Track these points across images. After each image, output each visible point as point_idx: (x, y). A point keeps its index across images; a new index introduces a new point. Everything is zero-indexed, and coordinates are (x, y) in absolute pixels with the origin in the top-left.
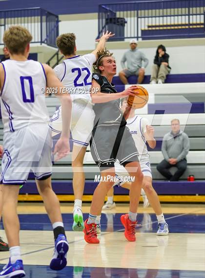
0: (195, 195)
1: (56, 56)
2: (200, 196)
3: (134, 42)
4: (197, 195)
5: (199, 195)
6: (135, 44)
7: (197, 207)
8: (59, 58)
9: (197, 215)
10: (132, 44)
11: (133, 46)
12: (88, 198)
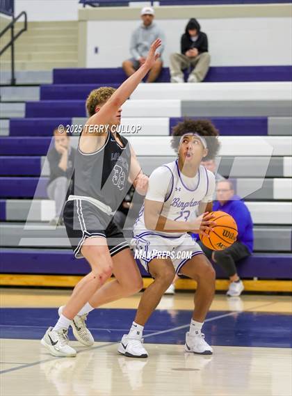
0: (252, 279)
1: (10, 30)
2: (259, 282)
3: (148, 13)
4: (255, 279)
5: (259, 279)
6: (151, 15)
7: (255, 300)
8: (15, 34)
9: (255, 314)
10: (145, 15)
11: (148, 20)
12: (67, 280)
